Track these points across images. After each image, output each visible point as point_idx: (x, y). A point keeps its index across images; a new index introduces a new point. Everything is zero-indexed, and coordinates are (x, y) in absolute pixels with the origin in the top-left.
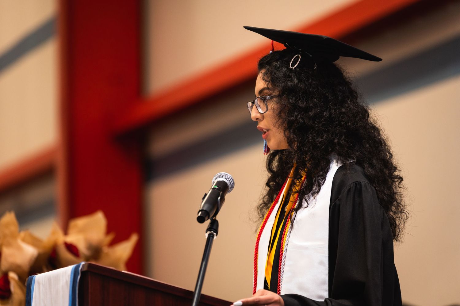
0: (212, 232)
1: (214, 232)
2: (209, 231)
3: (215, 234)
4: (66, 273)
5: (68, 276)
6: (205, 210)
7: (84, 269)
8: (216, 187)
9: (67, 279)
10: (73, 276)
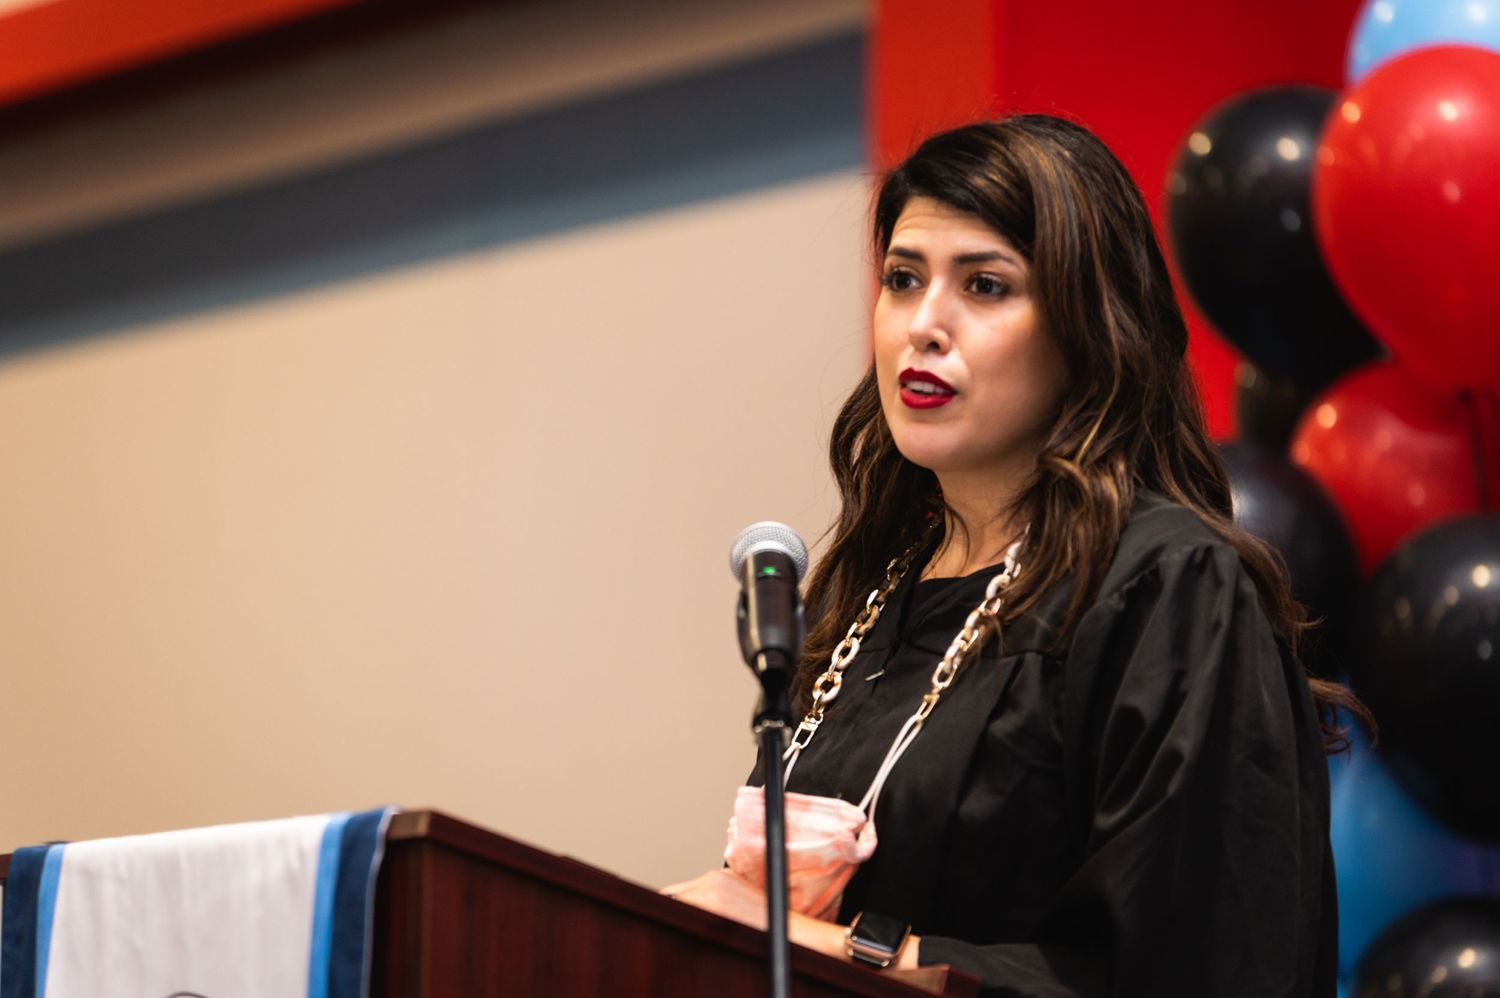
0: (781, 723)
2: (767, 720)
4: (282, 841)
5: (302, 854)
6: (779, 649)
7: (402, 832)
8: (770, 571)
9: (295, 862)
10: (334, 854)
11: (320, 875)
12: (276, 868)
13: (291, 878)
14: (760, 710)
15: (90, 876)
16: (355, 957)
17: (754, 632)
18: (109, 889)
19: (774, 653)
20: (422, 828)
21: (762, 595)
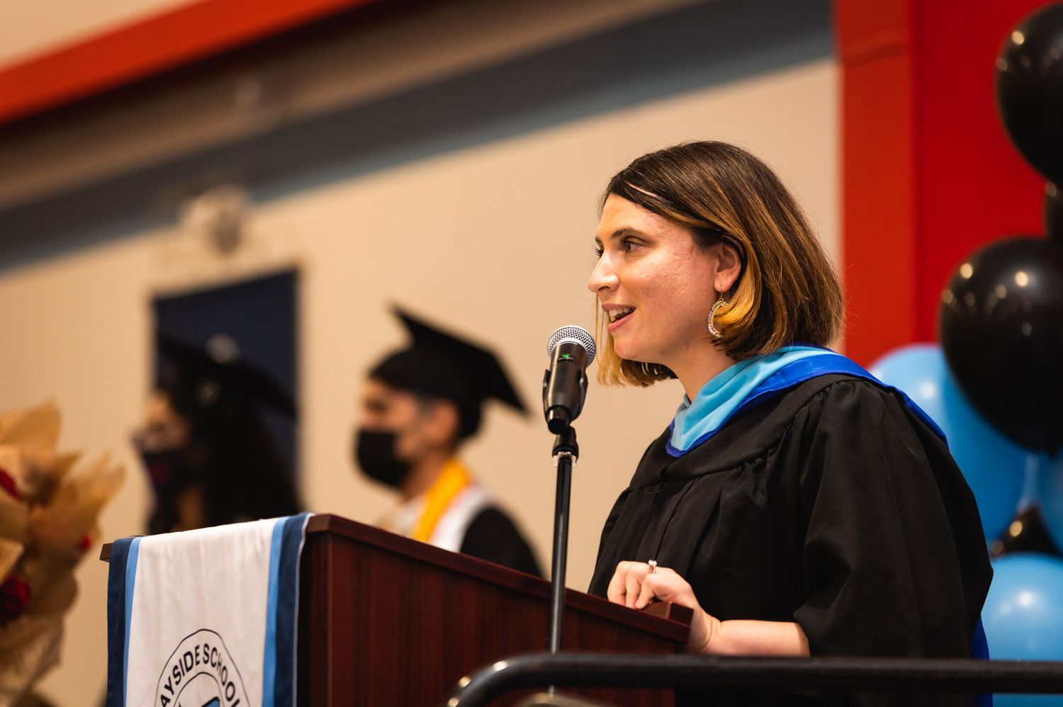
0: (569, 453)
1: (573, 454)
2: (561, 451)
3: (574, 458)
4: (253, 534)
5: (262, 542)
6: (562, 407)
7: (317, 528)
8: (567, 357)
9: (259, 547)
10: (279, 542)
11: (272, 554)
12: (250, 551)
13: (257, 556)
14: (557, 444)
15: (154, 556)
16: (291, 606)
17: (550, 395)
18: (163, 565)
19: (559, 408)
20: (325, 527)
21: (559, 371)
